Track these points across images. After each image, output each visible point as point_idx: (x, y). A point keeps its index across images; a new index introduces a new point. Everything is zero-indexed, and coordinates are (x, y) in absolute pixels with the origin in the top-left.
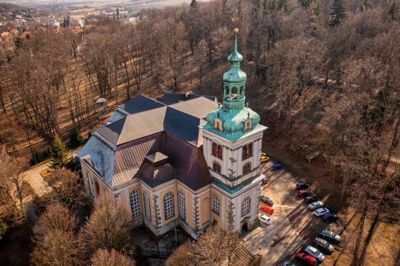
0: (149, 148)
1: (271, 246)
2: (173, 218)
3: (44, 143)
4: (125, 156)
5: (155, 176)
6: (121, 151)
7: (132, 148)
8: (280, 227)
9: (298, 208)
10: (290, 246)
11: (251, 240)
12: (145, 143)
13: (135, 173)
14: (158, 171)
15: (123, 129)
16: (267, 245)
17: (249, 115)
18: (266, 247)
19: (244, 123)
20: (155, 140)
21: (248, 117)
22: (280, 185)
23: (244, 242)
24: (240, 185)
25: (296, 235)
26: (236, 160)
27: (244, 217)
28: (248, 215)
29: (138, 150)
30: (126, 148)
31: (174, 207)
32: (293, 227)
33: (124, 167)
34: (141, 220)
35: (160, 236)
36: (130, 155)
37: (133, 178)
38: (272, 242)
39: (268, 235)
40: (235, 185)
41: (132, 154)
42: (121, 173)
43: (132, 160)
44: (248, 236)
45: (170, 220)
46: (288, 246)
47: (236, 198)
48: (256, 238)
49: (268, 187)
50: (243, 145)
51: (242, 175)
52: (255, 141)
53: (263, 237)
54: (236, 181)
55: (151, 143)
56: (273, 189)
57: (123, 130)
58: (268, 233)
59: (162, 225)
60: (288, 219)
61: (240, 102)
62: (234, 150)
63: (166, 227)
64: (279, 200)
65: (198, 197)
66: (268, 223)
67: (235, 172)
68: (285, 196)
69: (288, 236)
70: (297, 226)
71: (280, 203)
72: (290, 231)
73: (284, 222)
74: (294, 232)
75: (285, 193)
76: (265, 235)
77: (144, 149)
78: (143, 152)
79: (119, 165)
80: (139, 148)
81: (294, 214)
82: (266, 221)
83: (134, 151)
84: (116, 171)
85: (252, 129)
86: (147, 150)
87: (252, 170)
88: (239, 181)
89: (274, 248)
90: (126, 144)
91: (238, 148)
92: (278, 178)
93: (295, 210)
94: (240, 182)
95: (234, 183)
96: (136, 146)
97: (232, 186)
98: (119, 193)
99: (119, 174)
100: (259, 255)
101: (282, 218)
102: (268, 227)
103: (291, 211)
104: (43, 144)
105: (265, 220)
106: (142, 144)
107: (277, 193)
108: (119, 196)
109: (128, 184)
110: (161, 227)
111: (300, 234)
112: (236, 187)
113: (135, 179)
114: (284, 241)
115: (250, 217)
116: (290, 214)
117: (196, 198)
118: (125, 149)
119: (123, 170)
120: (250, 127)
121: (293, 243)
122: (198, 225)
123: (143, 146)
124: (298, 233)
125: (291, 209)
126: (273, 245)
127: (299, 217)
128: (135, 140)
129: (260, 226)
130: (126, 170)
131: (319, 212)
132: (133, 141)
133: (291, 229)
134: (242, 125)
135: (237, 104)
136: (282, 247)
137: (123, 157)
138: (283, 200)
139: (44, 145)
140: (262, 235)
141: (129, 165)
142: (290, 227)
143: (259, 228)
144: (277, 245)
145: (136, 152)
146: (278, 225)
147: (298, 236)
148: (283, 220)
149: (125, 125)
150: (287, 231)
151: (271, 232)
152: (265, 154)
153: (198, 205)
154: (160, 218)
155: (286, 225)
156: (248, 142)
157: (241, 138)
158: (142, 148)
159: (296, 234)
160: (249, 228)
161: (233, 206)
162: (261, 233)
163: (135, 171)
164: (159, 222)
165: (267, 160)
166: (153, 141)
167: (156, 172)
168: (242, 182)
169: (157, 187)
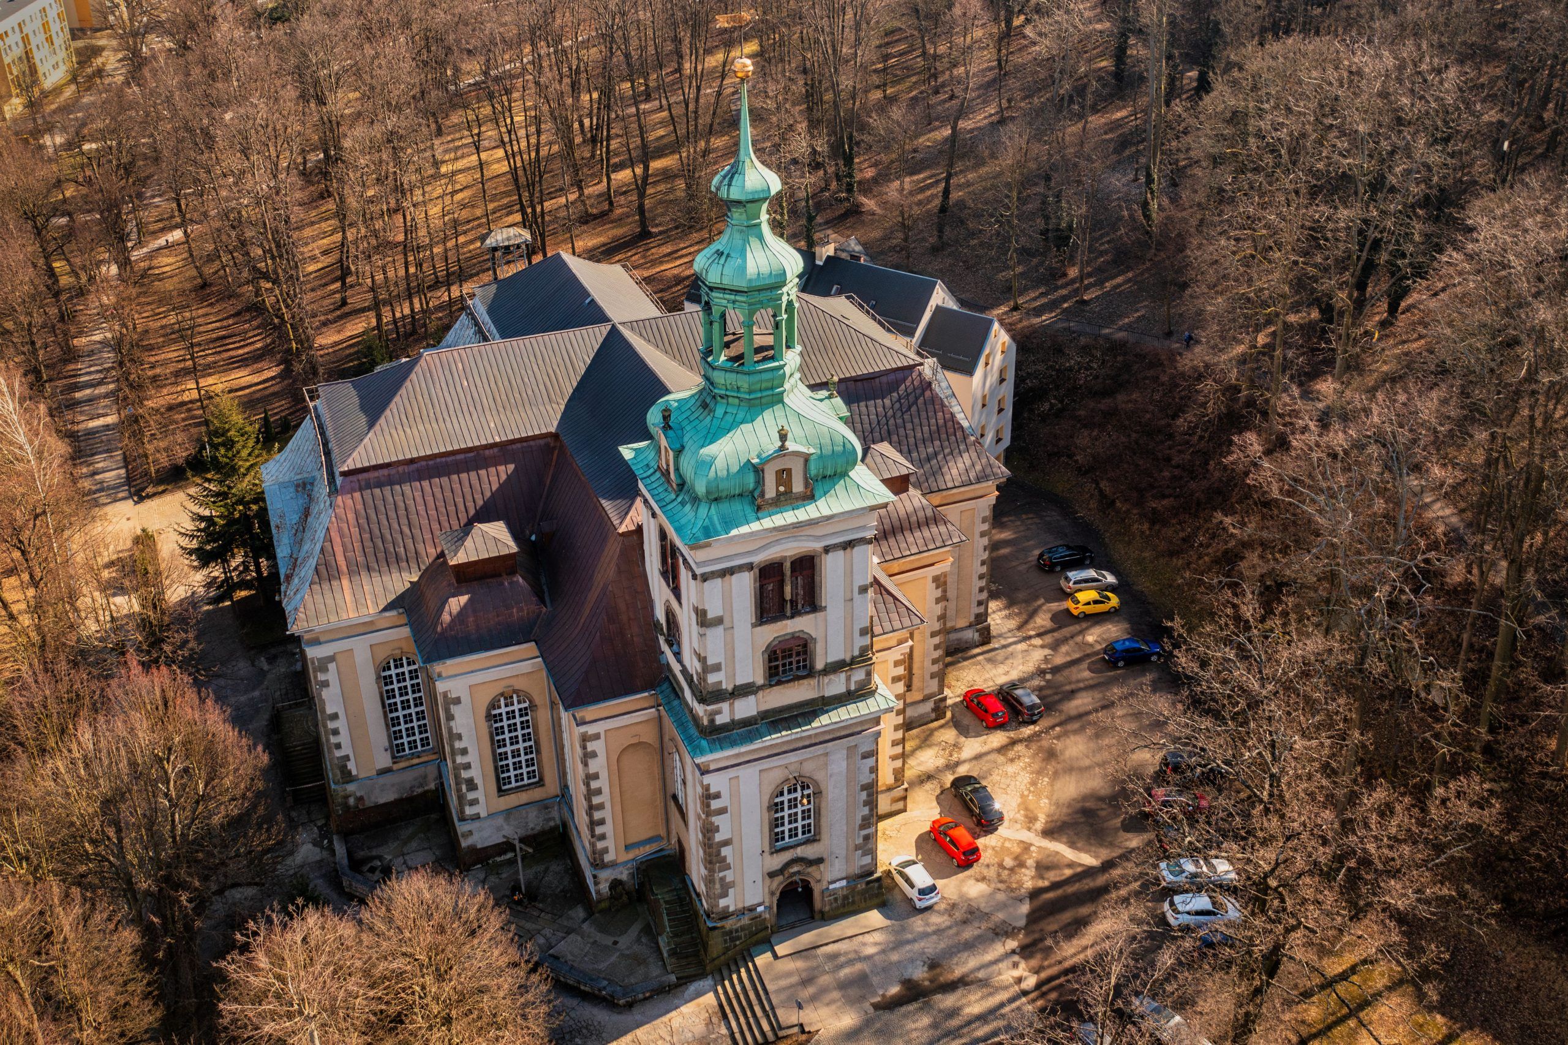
0: (478, 497)
1: (876, 1007)
2: (537, 794)
3: (276, 389)
4: (373, 516)
5: (446, 618)
6: (357, 495)
7: (407, 488)
8: (968, 933)
9: (1108, 865)
10: (961, 1027)
11: (807, 958)
12: (464, 476)
13: (400, 589)
14: (464, 599)
15: (392, 405)
16: (863, 998)
17: (783, 437)
18: (852, 1002)
19: (758, 471)
20: (511, 467)
21: (782, 447)
22: (1092, 745)
23: (776, 957)
24: (746, 722)
25: (1016, 988)
26: (719, 621)
27: (787, 856)
28: (809, 852)
29: (429, 499)
30: (380, 485)
31: (538, 752)
32: (1026, 951)
33: (361, 559)
34: (432, 771)
35: (473, 849)
36: (392, 514)
37: (385, 609)
38: (894, 990)
39: (895, 957)
40: (720, 720)
41: (402, 512)
42: (345, 582)
43: (399, 537)
44: (806, 938)
45: (523, 797)
46: (955, 1022)
47: (732, 773)
48: (834, 956)
49: (1029, 740)
50: (759, 558)
51: (760, 681)
52: (827, 550)
53: (869, 958)
54: (725, 706)
55: (497, 476)
56: (1051, 755)
57: (388, 412)
58: (898, 945)
59: (481, 809)
60: (1025, 908)
61: (757, 377)
62: (705, 578)
63: (500, 821)
64: (1044, 810)
65: (597, 737)
66: (919, 905)
67: (717, 668)
68: (1085, 798)
69: (984, 983)
70: (1048, 950)
71: (1039, 825)
72: (1002, 966)
73: (1001, 916)
74: (1022, 970)
75: (1095, 783)
76: (883, 951)
77: (459, 500)
78: (452, 509)
79: (339, 550)
80: (437, 491)
81: (1070, 889)
82: (913, 894)
83: (410, 503)
84: (326, 573)
85: (809, 497)
86: (470, 505)
87: (819, 665)
88: (746, 708)
89: (887, 1016)
90: (385, 472)
91: (731, 571)
92: (1104, 707)
93: (1089, 872)
94: (753, 712)
95: (719, 712)
96: (426, 484)
97: (705, 722)
98: (332, 659)
99: (335, 583)
100: (803, 1032)
101: (1001, 897)
102: (917, 924)
103: (1068, 872)
104: (271, 390)
105: (912, 886)
106: (455, 477)
107: (1056, 775)
108: (332, 666)
109: (367, 628)
110: (477, 817)
111: (1038, 986)
112: (725, 728)
113: (393, 613)
114: (948, 1001)
115: (820, 861)
116: (1055, 886)
117: (585, 739)
118: (377, 491)
119: (354, 570)
120: (798, 487)
121: (982, 1018)
122: (600, 845)
123: (456, 486)
124: (1031, 982)
125: (1071, 865)
126: (891, 1005)
127: (1084, 911)
128: (420, 459)
129: (882, 906)
130: (364, 574)
131: (1180, 908)
132: (412, 461)
133: (1013, 952)
134: (750, 480)
135: (744, 382)
136: (925, 1020)
137: (363, 521)
138: (1063, 814)
139: (274, 394)
140: (870, 950)
141: (381, 555)
142: (1012, 944)
143: (874, 918)
144: (911, 1007)
145: (421, 508)
146: (965, 922)
147: (1025, 993)
148: (1003, 906)
149: (403, 391)
150: (989, 957)
151: (917, 946)
152: (1111, 579)
153: (596, 765)
154: (472, 785)
155: (1001, 932)
156: (790, 549)
157: (734, 532)
158: (448, 494)
159: (1019, 980)
160: (818, 904)
161: (715, 804)
162: (868, 938)
163: (401, 581)
164: (471, 796)
165: (1100, 608)
166: (505, 471)
167: (456, 603)
168: (764, 715)
169: (449, 662)
